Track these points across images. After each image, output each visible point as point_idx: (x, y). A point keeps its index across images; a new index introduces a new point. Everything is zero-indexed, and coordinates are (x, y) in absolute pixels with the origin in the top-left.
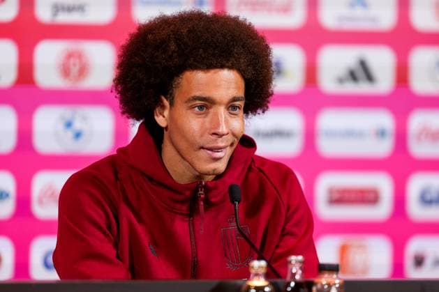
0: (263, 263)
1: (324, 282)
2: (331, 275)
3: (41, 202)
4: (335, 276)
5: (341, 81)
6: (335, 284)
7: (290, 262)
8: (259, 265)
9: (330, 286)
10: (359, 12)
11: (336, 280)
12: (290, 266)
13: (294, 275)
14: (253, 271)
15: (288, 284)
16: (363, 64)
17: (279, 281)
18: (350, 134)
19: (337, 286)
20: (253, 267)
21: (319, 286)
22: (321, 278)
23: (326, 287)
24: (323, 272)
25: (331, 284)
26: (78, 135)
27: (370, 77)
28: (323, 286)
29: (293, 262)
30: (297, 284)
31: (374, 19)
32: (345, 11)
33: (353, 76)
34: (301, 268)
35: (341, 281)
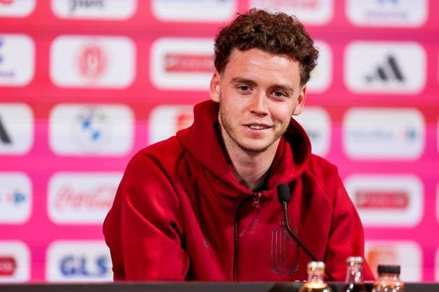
0: (321, 265)
1: (384, 285)
2: (391, 278)
3: (58, 205)
4: (395, 278)
5: (369, 79)
6: (395, 287)
7: (349, 264)
8: (317, 266)
9: (390, 289)
10: (388, 7)
11: (397, 283)
12: (349, 269)
13: (353, 277)
14: (310, 273)
15: (347, 287)
16: (392, 62)
17: (337, 283)
18: (379, 135)
19: (398, 288)
20: (311, 269)
21: (379, 289)
22: (381, 281)
23: (386, 290)
24: (383, 274)
25: (392, 287)
26: (96, 136)
27: (399, 76)
28: (383, 289)
29: (352, 264)
30: (356, 286)
31: (404, 15)
32: (373, 6)
33: (382, 74)
34: (360, 270)
35: (402, 284)
